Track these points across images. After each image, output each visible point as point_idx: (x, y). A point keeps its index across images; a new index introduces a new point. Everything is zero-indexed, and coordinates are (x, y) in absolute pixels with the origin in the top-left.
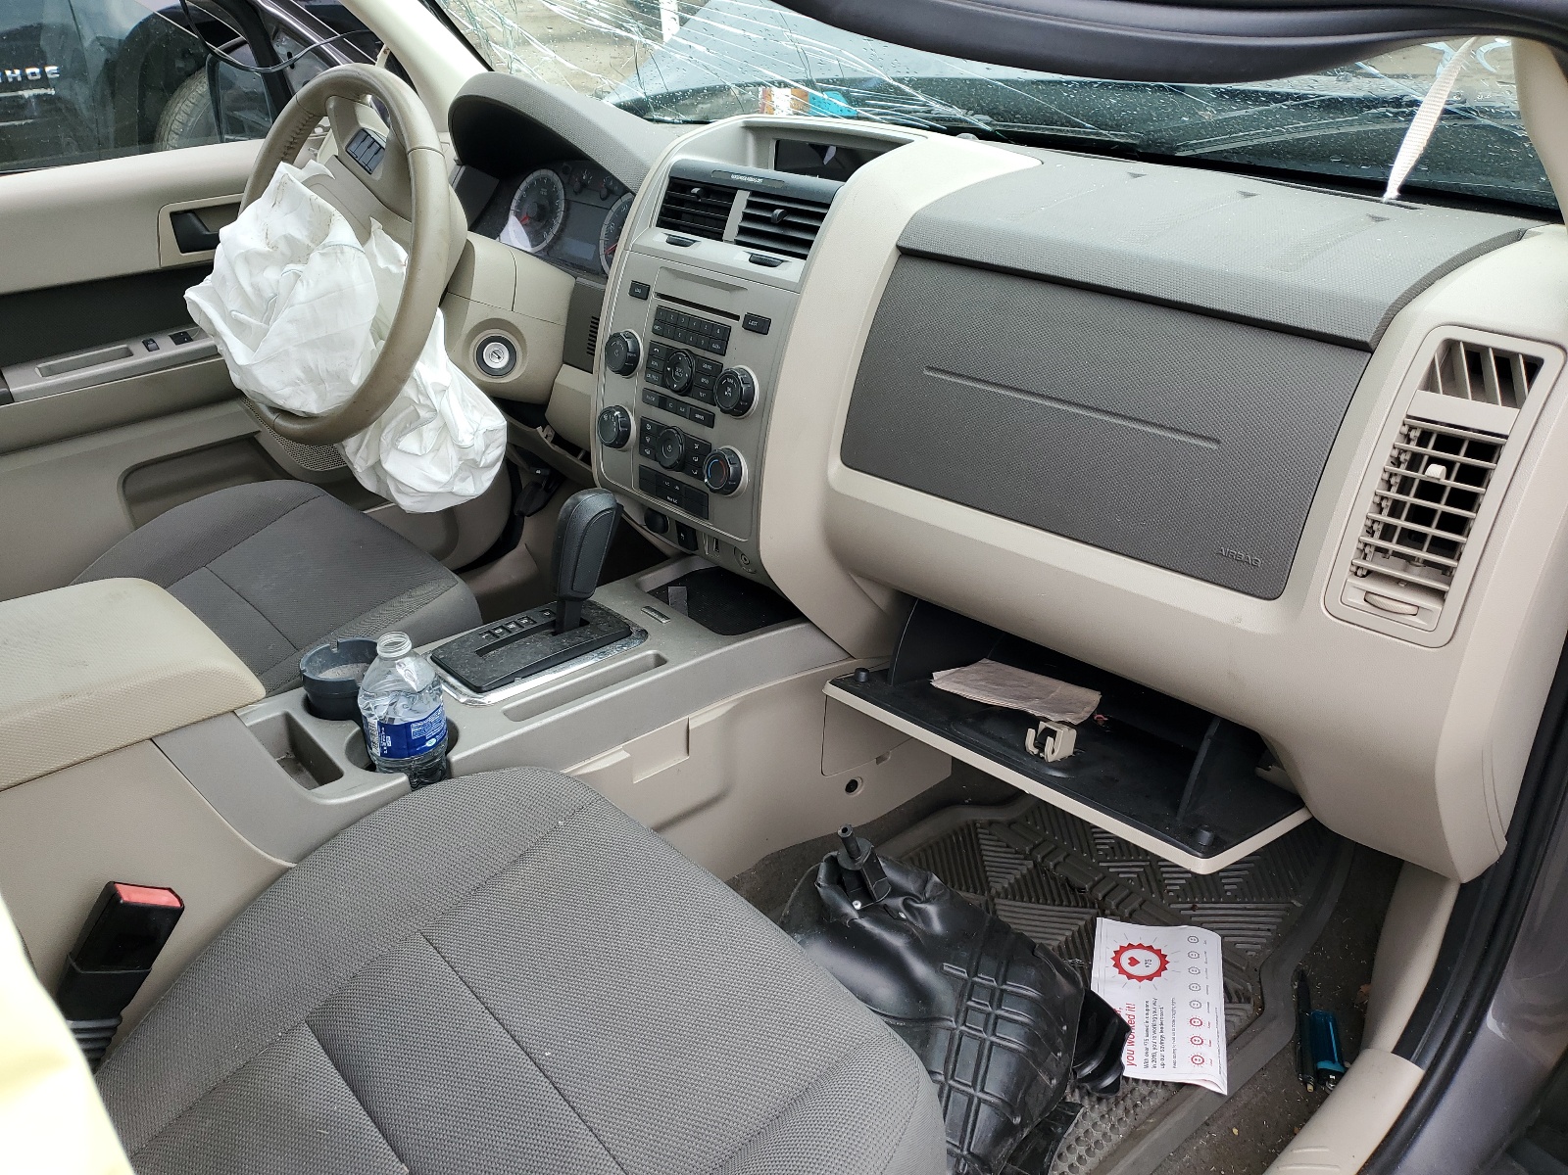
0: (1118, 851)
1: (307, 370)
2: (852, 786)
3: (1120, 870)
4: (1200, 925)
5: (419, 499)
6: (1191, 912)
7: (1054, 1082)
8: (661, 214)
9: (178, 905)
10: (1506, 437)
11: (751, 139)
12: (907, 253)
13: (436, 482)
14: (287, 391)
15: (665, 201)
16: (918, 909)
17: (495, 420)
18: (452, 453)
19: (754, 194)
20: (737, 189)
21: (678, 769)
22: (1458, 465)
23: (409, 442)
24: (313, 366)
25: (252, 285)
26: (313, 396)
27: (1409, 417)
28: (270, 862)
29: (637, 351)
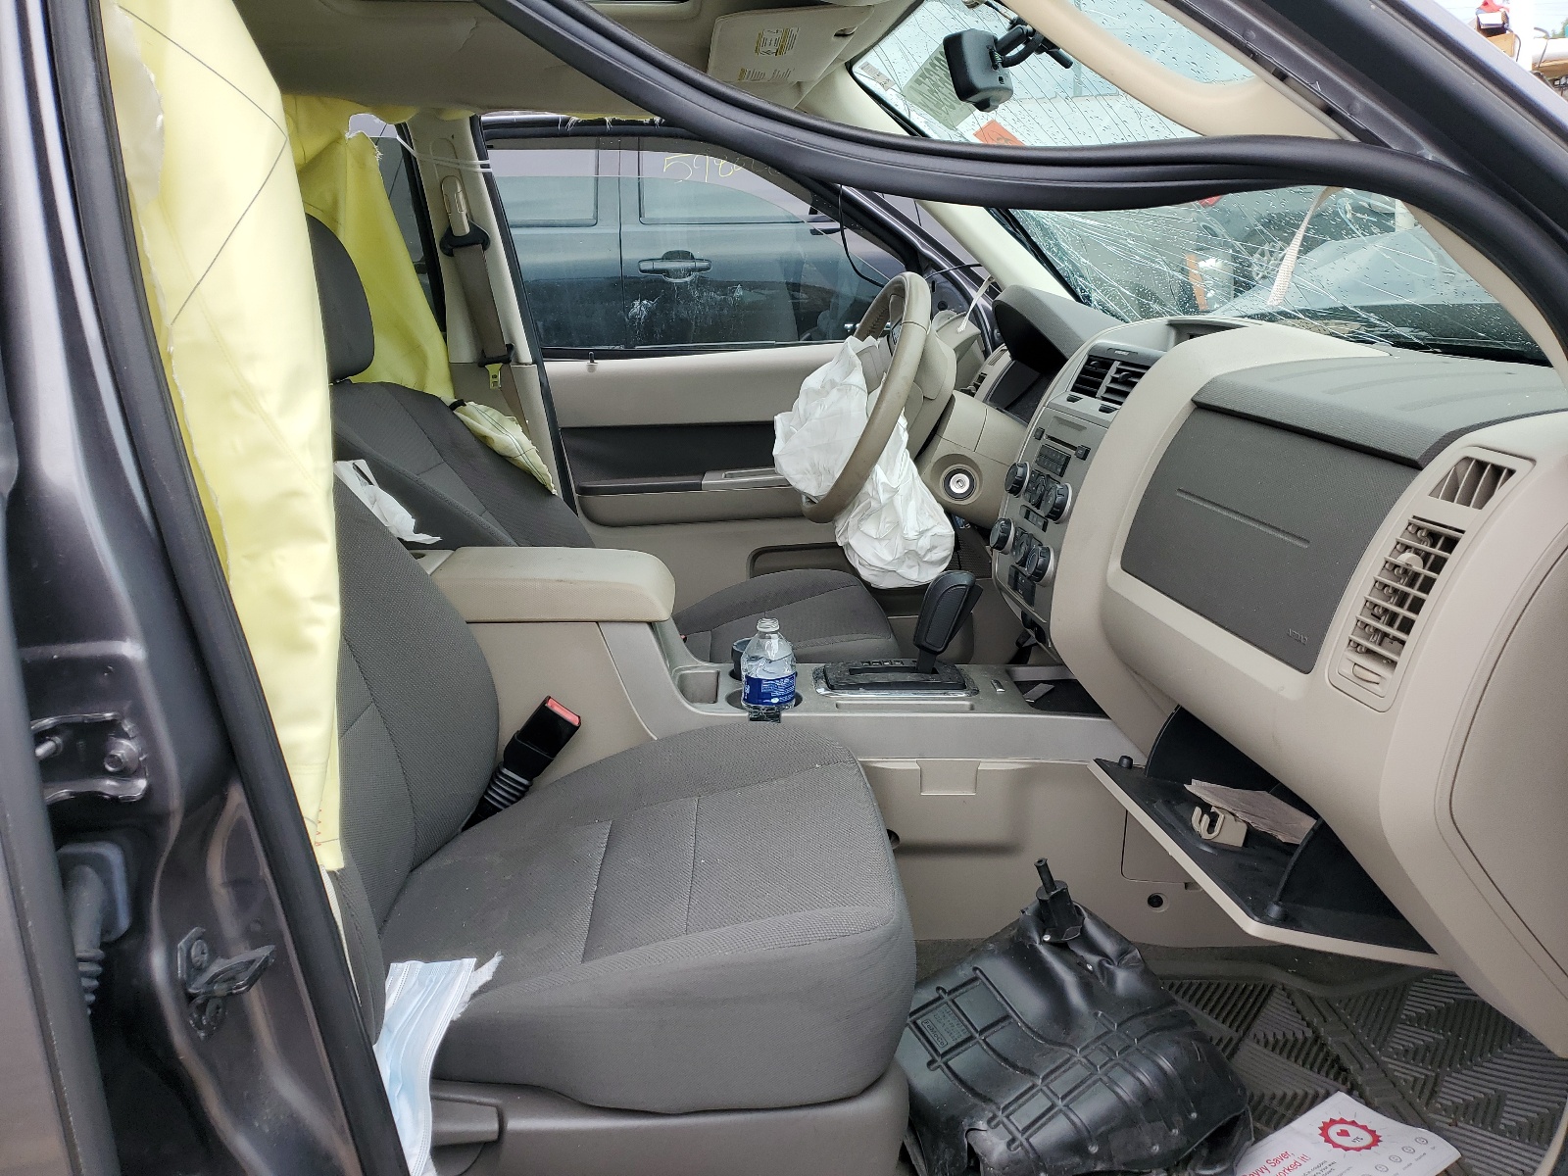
0: (1410, 1056)
1: (813, 465)
2: (1155, 901)
3: (1397, 1068)
4: (1447, 1139)
5: (875, 573)
6: (1448, 1127)
7: (1156, 1148)
8: (1077, 382)
9: (577, 724)
10: (1462, 532)
11: (1173, 333)
12: (1200, 407)
13: (882, 560)
14: (798, 477)
15: (1082, 372)
16: (1107, 969)
17: (945, 529)
18: (898, 542)
19: (1124, 363)
20: (1114, 360)
21: (964, 800)
22: (1433, 557)
23: (869, 527)
24: (816, 463)
25: (805, 411)
26: (814, 483)
27: (1414, 517)
28: (648, 734)
29: (1024, 477)
